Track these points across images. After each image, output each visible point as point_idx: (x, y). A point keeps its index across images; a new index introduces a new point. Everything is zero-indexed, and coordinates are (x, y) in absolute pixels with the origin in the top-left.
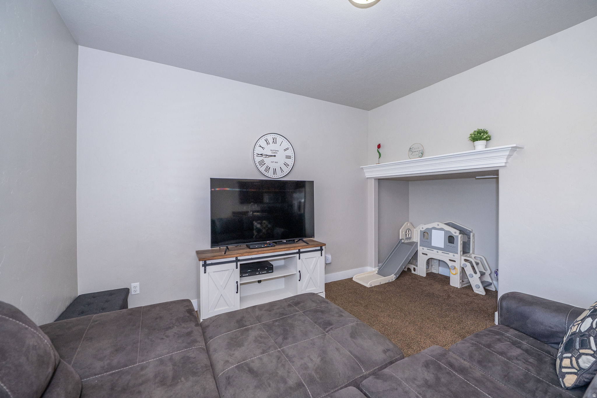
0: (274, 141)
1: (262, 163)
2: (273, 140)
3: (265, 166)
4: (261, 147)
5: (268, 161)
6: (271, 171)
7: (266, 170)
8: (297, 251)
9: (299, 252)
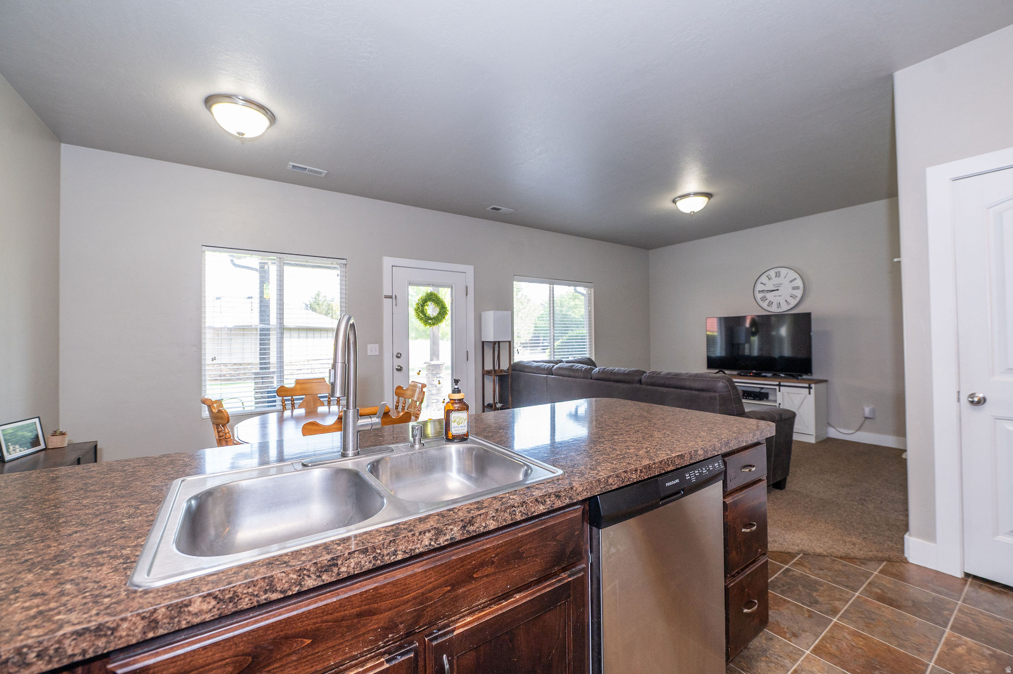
1: (764, 299)
2: (777, 274)
3: (767, 302)
4: (762, 283)
5: (770, 296)
6: (775, 305)
7: (769, 305)
8: (777, 383)
9: (779, 385)
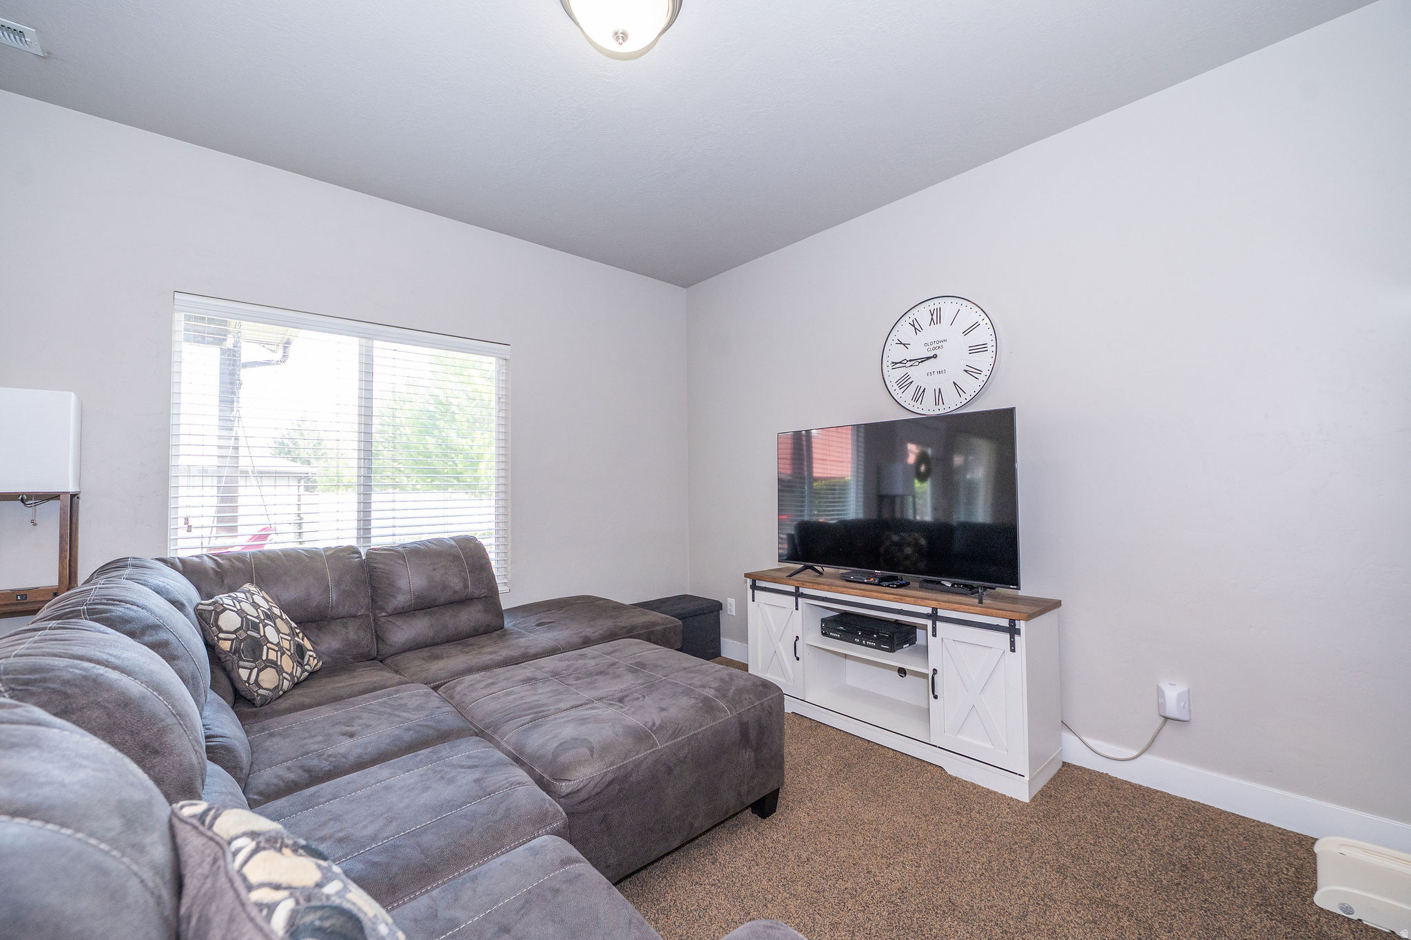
0: (936, 317)
1: (905, 383)
2: (932, 315)
3: (912, 388)
4: (901, 343)
5: (918, 374)
6: (929, 397)
7: (915, 399)
8: (929, 611)
9: (934, 617)
